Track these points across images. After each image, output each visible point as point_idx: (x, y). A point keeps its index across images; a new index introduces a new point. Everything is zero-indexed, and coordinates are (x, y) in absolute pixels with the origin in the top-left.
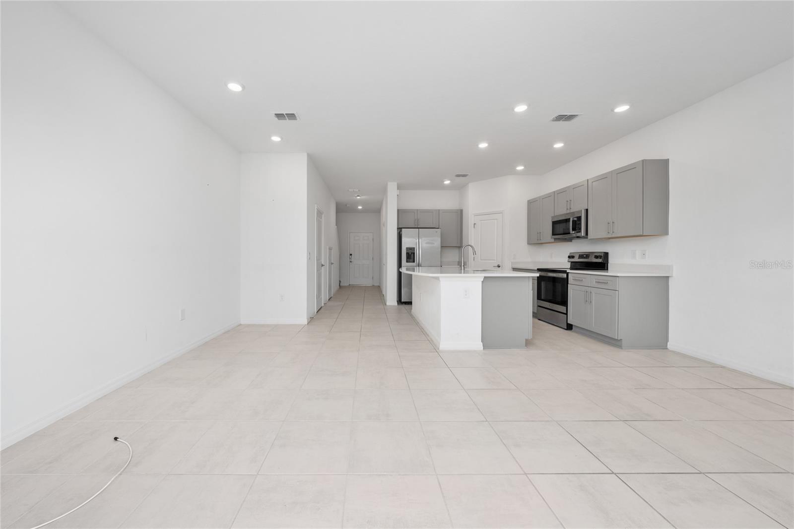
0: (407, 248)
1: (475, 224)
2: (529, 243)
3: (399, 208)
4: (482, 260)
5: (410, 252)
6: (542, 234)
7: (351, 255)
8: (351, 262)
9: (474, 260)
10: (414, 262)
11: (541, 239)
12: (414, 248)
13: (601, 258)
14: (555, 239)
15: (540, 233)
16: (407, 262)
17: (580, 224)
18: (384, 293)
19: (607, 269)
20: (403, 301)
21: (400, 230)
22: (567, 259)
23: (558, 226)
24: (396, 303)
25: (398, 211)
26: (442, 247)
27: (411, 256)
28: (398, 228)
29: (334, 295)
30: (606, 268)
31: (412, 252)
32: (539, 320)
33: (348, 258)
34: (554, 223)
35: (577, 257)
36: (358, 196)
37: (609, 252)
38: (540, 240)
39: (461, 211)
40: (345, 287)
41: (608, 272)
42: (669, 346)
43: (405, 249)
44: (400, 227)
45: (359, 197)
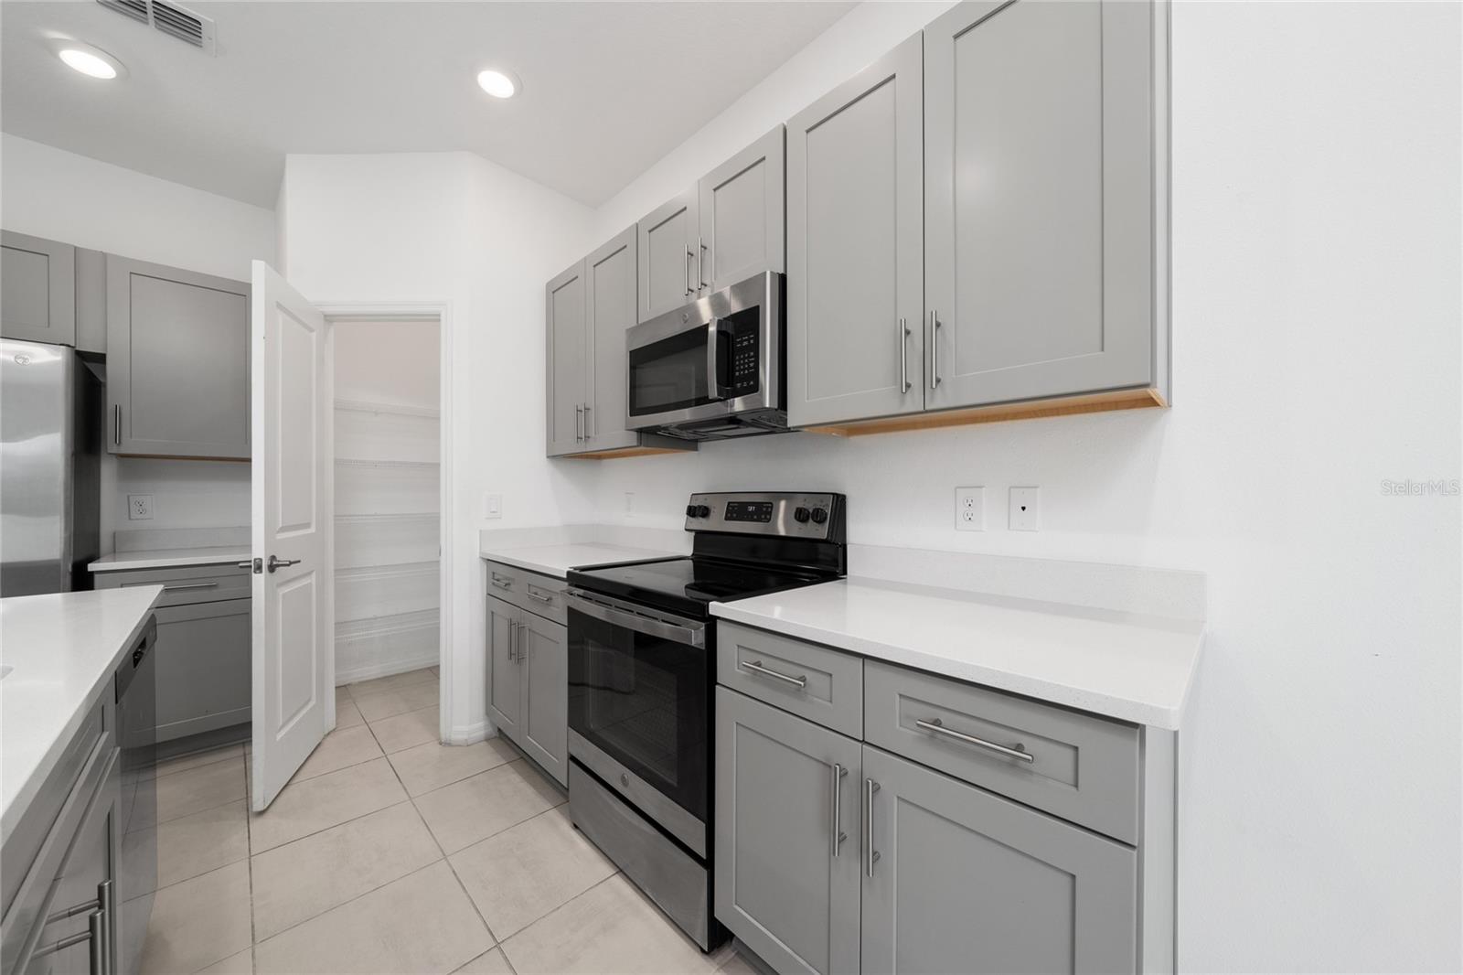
2: (552, 456)
6: (592, 414)
11: (592, 434)
13: (821, 521)
14: (643, 432)
15: (587, 409)
17: (755, 348)
19: (845, 576)
22: (682, 519)
23: (650, 373)
32: (576, 827)
34: (641, 359)
35: (718, 512)
37: (847, 494)
38: (587, 437)
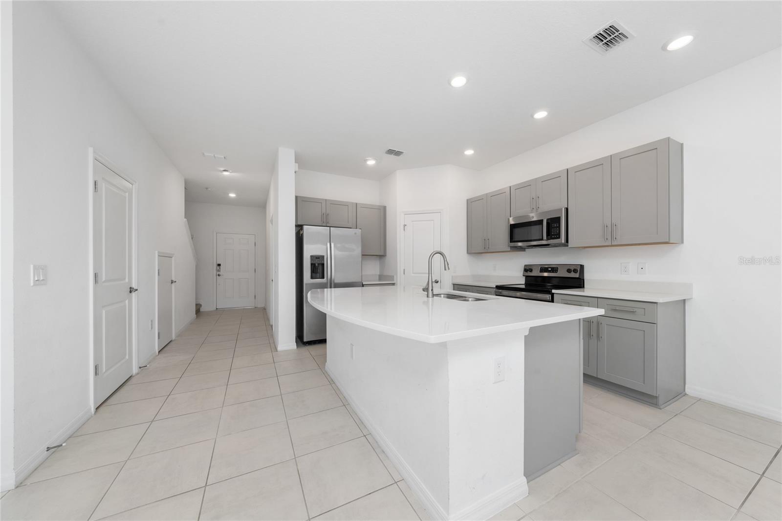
0: (312, 256)
1: (405, 225)
2: (469, 252)
3: (297, 195)
4: (413, 273)
5: (317, 262)
6: (489, 240)
7: (219, 265)
8: (219, 275)
9: (404, 274)
10: (323, 277)
11: (489, 246)
12: (323, 257)
13: (575, 272)
16: (312, 278)
17: (558, 228)
18: (273, 322)
19: (584, 287)
20: (305, 340)
21: (299, 228)
24: (293, 345)
25: (296, 197)
26: (363, 255)
27: (318, 267)
28: (296, 225)
29: (179, 335)
30: (582, 286)
31: (320, 262)
33: (215, 272)
34: (513, 227)
35: (538, 270)
36: (225, 171)
39: (385, 208)
40: (209, 313)
41: (584, 291)
42: (687, 391)
43: (309, 257)
44: (299, 223)
45: (226, 173)
